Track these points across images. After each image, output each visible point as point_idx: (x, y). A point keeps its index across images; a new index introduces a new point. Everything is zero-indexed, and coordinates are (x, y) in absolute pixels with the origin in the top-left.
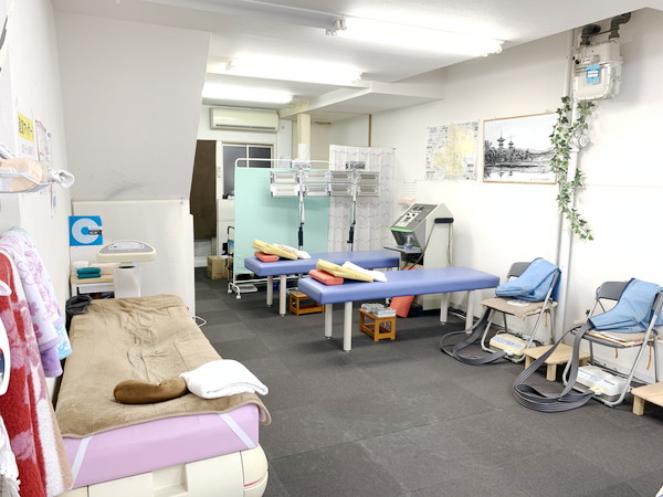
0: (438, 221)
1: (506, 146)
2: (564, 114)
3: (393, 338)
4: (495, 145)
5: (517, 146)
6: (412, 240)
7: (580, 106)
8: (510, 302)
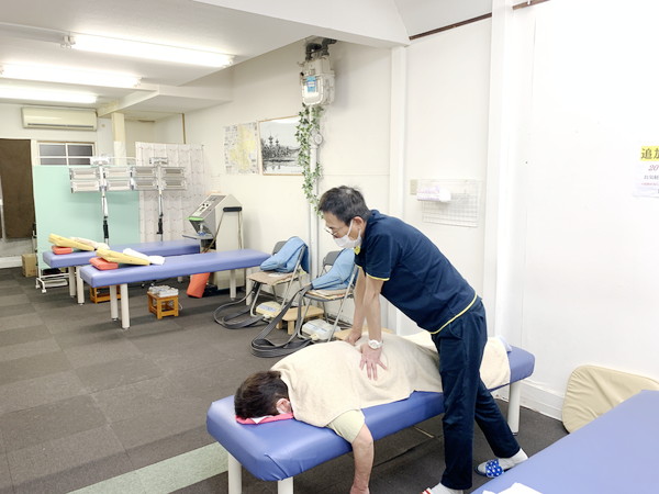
0: (227, 210)
1: (274, 144)
2: (305, 117)
3: (176, 314)
4: (267, 143)
5: (281, 144)
6: (204, 228)
7: (313, 111)
8: (271, 275)
